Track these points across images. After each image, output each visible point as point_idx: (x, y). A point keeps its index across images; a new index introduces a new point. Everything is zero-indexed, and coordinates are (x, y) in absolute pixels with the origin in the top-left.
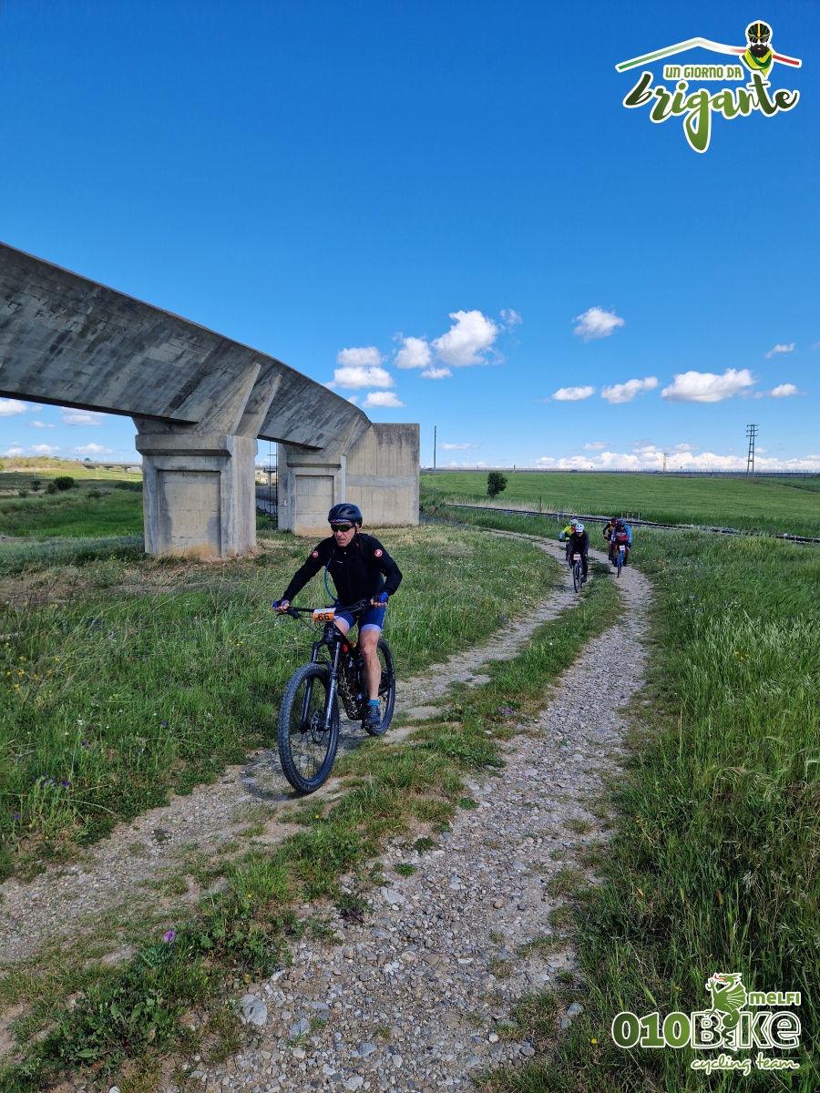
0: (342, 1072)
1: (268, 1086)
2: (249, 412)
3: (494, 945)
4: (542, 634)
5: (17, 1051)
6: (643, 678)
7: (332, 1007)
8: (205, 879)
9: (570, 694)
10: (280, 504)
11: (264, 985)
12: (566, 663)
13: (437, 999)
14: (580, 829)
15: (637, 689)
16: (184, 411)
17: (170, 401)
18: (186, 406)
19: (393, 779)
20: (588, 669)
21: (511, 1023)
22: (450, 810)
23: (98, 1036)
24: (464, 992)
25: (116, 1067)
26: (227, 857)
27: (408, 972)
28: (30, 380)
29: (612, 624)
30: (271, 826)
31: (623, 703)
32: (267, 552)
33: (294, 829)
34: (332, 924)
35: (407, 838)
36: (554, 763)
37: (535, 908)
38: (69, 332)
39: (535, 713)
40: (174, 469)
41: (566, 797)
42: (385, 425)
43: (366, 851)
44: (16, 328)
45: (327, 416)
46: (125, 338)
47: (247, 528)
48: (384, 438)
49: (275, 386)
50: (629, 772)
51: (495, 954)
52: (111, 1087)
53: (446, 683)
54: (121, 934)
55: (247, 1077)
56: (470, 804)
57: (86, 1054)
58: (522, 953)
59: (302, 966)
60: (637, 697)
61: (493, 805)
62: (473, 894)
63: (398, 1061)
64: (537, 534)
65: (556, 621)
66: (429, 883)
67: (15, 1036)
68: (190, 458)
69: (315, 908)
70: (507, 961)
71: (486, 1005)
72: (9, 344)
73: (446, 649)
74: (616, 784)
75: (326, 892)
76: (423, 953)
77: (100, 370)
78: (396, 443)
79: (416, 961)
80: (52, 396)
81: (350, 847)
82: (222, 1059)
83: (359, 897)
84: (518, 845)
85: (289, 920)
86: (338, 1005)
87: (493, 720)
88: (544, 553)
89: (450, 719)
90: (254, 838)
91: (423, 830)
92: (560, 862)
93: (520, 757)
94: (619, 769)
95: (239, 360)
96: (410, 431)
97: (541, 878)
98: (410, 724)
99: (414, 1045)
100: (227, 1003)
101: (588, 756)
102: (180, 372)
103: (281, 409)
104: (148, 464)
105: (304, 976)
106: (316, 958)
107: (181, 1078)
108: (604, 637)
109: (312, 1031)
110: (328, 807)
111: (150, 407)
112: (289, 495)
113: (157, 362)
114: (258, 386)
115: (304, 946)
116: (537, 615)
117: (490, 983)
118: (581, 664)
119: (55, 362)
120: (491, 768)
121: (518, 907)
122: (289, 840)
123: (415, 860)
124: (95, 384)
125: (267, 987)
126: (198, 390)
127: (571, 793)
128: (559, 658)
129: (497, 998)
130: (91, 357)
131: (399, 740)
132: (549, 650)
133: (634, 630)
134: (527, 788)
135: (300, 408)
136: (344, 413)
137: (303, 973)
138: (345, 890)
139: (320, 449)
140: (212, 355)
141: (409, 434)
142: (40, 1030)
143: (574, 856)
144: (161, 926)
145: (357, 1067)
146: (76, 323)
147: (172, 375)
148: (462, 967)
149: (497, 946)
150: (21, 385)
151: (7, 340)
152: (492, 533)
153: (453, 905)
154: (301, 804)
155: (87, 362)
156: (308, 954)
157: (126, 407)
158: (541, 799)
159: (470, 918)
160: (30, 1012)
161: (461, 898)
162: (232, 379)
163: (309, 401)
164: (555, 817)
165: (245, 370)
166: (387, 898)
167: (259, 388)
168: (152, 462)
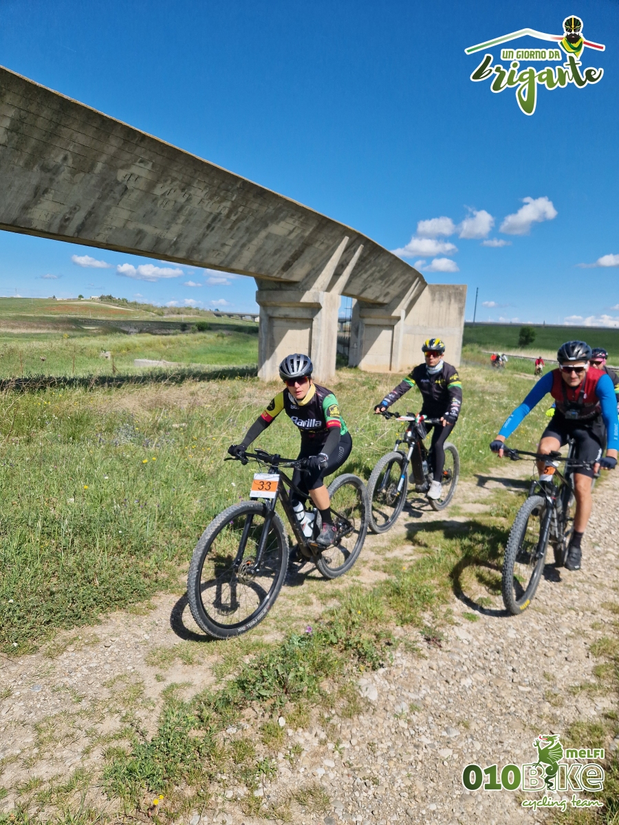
0: (436, 743)
1: (383, 741)
2: (337, 274)
3: (547, 682)
5: (217, 683)
7: (424, 699)
8: (324, 599)
9: (600, 508)
10: (351, 346)
11: (373, 674)
13: (504, 711)
14: (617, 611)
16: (291, 273)
17: (282, 265)
18: (292, 269)
19: (457, 552)
21: (567, 738)
23: (270, 683)
24: (526, 710)
25: (282, 705)
26: (337, 587)
27: (480, 687)
28: (193, 249)
30: (365, 571)
32: (342, 381)
33: (384, 577)
34: (419, 644)
35: (470, 594)
36: (589, 559)
37: (580, 661)
38: (220, 213)
40: (281, 316)
41: (601, 584)
42: (438, 286)
43: (439, 599)
44: (187, 212)
45: (394, 277)
46: (256, 218)
47: (329, 362)
48: (437, 296)
49: (357, 254)
51: (549, 688)
52: (279, 717)
54: (273, 625)
55: (368, 731)
56: (519, 579)
57: (263, 693)
58: (572, 692)
59: (399, 668)
62: (528, 644)
63: (478, 746)
66: (491, 630)
67: (215, 674)
68: (292, 309)
69: (405, 631)
70: (560, 695)
71: (544, 722)
72: (183, 223)
73: (488, 463)
75: (411, 621)
76: (489, 677)
77: (238, 242)
78: (446, 300)
79: (485, 682)
80: (206, 261)
81: (427, 594)
82: (350, 716)
83: (437, 629)
84: (562, 614)
85: (389, 635)
86: (428, 698)
89: (497, 515)
90: (354, 577)
91: (483, 590)
92: (600, 632)
95: (333, 234)
96: (458, 291)
97: (586, 641)
98: (464, 515)
100: (349, 681)
102: (291, 244)
103: (360, 272)
104: (264, 313)
105: (402, 675)
106: (409, 665)
107: (324, 722)
109: (411, 712)
110: (407, 565)
111: (269, 270)
112: (359, 340)
113: (276, 235)
114: (345, 254)
115: (399, 654)
117: (547, 708)
119: (209, 236)
121: (566, 659)
122: (381, 584)
123: (477, 611)
124: (233, 253)
125: (376, 677)
126: (302, 257)
127: (606, 582)
129: (554, 720)
130: (232, 233)
134: (566, 574)
135: (374, 272)
136: (407, 276)
137: (400, 672)
138: (426, 622)
139: (386, 304)
140: (314, 230)
141: (457, 294)
142: (230, 674)
143: (612, 629)
144: (298, 623)
145: (448, 743)
146: (225, 207)
147: (285, 246)
148: (522, 692)
149: (550, 683)
150: (187, 253)
151: (180, 221)
152: (522, 377)
153: (511, 648)
154: (386, 560)
155: (230, 236)
156: (402, 661)
157: (252, 270)
158: (580, 584)
159: (526, 659)
160: (221, 662)
161: (517, 644)
162: (327, 248)
163: (382, 266)
164: (593, 598)
165: (337, 241)
166: (458, 634)
167: (346, 255)
168: (266, 311)
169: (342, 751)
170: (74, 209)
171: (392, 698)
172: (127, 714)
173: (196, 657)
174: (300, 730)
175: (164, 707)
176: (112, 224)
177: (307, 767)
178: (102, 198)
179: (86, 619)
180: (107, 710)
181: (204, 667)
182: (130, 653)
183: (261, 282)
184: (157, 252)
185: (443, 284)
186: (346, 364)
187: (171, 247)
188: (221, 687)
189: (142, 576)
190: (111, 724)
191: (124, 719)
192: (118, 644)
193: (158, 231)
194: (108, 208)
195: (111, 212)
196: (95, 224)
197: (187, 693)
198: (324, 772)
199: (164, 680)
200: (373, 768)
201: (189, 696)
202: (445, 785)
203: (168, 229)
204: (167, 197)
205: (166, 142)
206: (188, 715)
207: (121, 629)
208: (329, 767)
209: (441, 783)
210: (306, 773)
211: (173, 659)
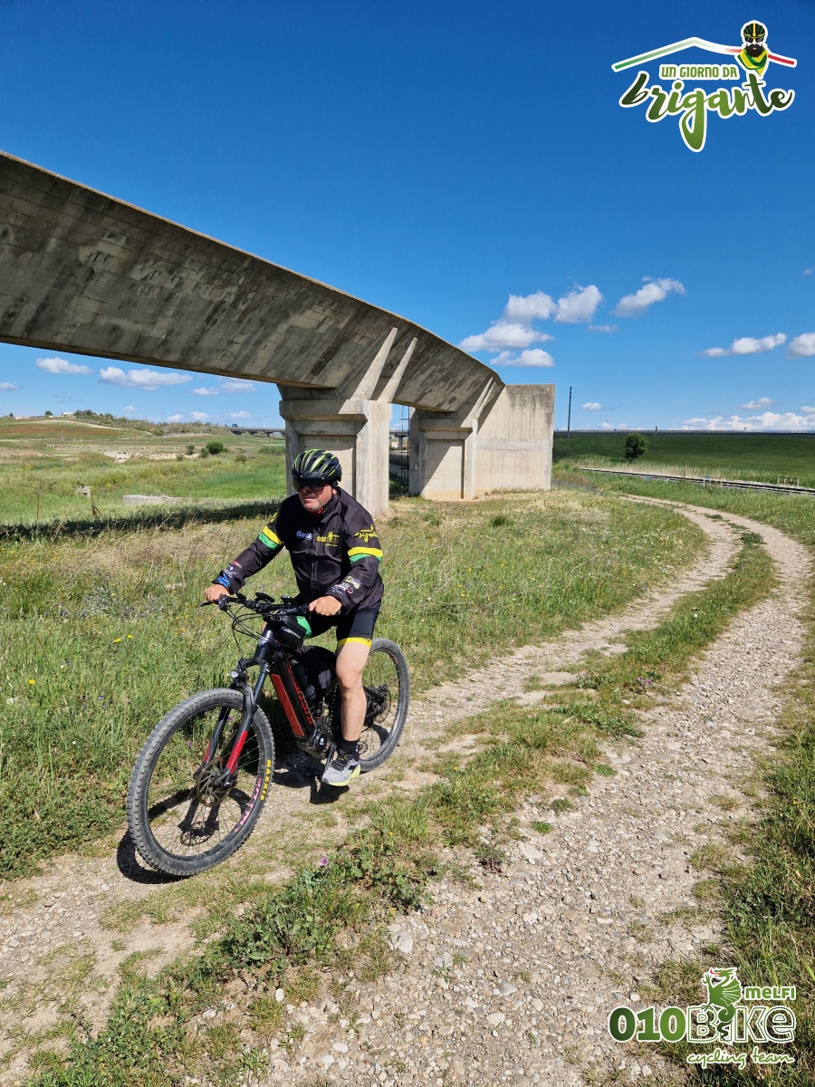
0: (485, 1007)
1: (415, 1009)
2: (385, 376)
3: (634, 909)
4: (684, 606)
5: (195, 946)
6: (801, 656)
7: (474, 945)
8: (352, 815)
9: (716, 669)
10: (411, 468)
12: (710, 634)
13: (576, 953)
14: (728, 806)
15: (793, 665)
16: (324, 377)
17: (312, 367)
18: (326, 371)
19: (529, 740)
20: (736, 644)
21: (654, 985)
22: (586, 775)
23: (265, 942)
24: (604, 950)
25: (281, 972)
26: (371, 798)
27: (546, 923)
28: (189, 350)
29: (765, 597)
30: (410, 773)
31: (777, 681)
32: (399, 515)
33: (434, 779)
34: (472, 870)
35: (543, 797)
36: (698, 738)
37: (677, 878)
38: (223, 302)
39: (677, 685)
40: (314, 434)
41: (711, 772)
42: (519, 386)
43: (502, 806)
44: (178, 301)
45: (460, 379)
46: (272, 307)
47: (380, 491)
48: (518, 400)
49: (410, 350)
50: (782, 752)
51: (636, 918)
52: (277, 988)
53: (580, 650)
54: (280, 857)
55: (396, 997)
56: (608, 771)
57: (255, 957)
58: (664, 920)
59: (444, 905)
60: (793, 675)
61: (632, 774)
62: (613, 859)
63: (539, 1005)
64: (680, 500)
65: (698, 592)
66: (566, 843)
67: (195, 934)
68: (328, 423)
69: (455, 853)
70: (648, 926)
71: (627, 965)
72: (173, 316)
73: (580, 616)
74: (769, 764)
75: (464, 840)
76: (561, 908)
77: (250, 338)
78: (529, 405)
79: (555, 915)
80: (209, 364)
81: (487, 800)
82: (373, 978)
83: (497, 848)
84: (659, 815)
85: (433, 861)
86: (478, 944)
87: (631, 690)
88: (687, 520)
89: (586, 686)
90: (395, 783)
91: (561, 791)
92: (704, 837)
93: (661, 729)
94: (773, 749)
95: (376, 325)
96: (544, 393)
97: (685, 850)
98: (545, 688)
99: (554, 992)
100: (376, 929)
101: (736, 733)
102: (321, 339)
103: (415, 372)
104: (290, 429)
105: (446, 915)
106: (457, 900)
107: (336, 989)
108: (755, 611)
109: (455, 965)
110: (465, 761)
111: (294, 373)
112: (420, 459)
113: (300, 328)
114: (394, 349)
115: (444, 887)
116: (679, 586)
117: (631, 945)
118: (729, 638)
119: (210, 332)
120: (629, 737)
121: (660, 876)
122: (428, 788)
123: (551, 818)
124: (245, 352)
125: (412, 920)
126: (338, 356)
127: (717, 769)
128: (705, 631)
129: (638, 961)
130: (242, 327)
131: (532, 703)
132: (693, 622)
133: (791, 605)
134: (668, 761)
135: (434, 372)
136: (477, 375)
137: (445, 911)
138: (482, 839)
139: (452, 412)
140: (351, 321)
141: (543, 396)
142: (215, 931)
143: (721, 831)
144: (314, 853)
145: (499, 1005)
146: (229, 294)
147: (314, 342)
148: (601, 926)
149: (637, 910)
150: (182, 354)
151: (170, 313)
152: (630, 499)
153: (592, 866)
154: (438, 756)
155: (238, 331)
156: (449, 895)
157: (272, 374)
158: (684, 773)
159: (609, 880)
160: (206, 915)
161: (599, 860)
162: (370, 343)
163: (443, 364)
164: (699, 791)
165: (382, 334)
166: (524, 852)
167: (395, 351)
168: (294, 427)
169: (359, 1029)
170: (21, 300)
171: (431, 948)
172: (68, 1001)
173: (171, 912)
174: (304, 1004)
175: (119, 988)
176: (76, 319)
177: (310, 1055)
178: (60, 284)
179: (21, 869)
180: (40, 997)
181: (180, 925)
182: (80, 913)
183: (284, 390)
184: (139, 354)
185: (524, 384)
186: (404, 492)
187: (158, 347)
188: (199, 953)
189: (103, 801)
190: (47, 1016)
191: (63, 1009)
192: (64, 902)
193: (140, 327)
194: (69, 298)
195: (73, 304)
196: (52, 320)
197: (154, 964)
198: (333, 1061)
199: (124, 949)
200: (399, 1049)
201: (157, 968)
202: (493, 1064)
203: (154, 323)
204: (149, 281)
205: (143, 210)
206: (150, 996)
207: (69, 879)
208: (340, 1053)
209: (487, 1062)
210: (309, 1064)
211: (139, 916)
